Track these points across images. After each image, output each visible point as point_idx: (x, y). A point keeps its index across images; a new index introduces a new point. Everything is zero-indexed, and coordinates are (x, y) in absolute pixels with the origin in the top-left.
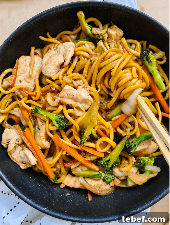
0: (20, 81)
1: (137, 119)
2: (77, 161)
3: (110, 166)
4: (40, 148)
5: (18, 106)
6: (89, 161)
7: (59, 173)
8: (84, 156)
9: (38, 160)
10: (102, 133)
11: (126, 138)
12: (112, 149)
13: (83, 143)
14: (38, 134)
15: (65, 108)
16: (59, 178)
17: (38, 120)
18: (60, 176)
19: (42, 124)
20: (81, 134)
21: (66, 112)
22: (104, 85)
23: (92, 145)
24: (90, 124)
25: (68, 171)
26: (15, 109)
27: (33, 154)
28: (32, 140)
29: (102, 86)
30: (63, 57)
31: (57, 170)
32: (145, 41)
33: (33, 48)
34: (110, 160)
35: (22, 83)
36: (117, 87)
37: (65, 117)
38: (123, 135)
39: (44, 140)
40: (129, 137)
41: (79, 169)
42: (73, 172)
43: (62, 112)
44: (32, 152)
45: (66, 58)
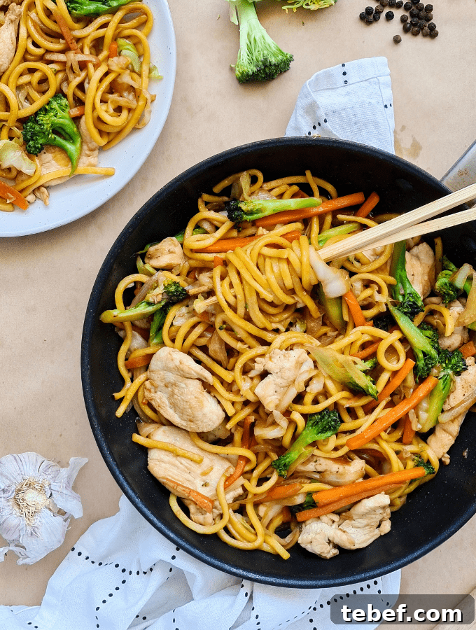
0: (205, 485)
1: (361, 273)
2: (407, 415)
3: (434, 353)
4: (361, 480)
5: (256, 505)
6: (414, 391)
7: (420, 457)
8: (400, 398)
9: (383, 490)
10: (369, 351)
11: (391, 308)
12: (404, 340)
13: (377, 392)
14: (332, 478)
15: (299, 407)
16: (429, 462)
17: (302, 468)
18: (425, 458)
19: (314, 464)
20: (357, 392)
21: (308, 408)
22: (273, 315)
23: (384, 377)
24: (346, 370)
25: (420, 440)
26: (261, 514)
27: (368, 497)
28: (341, 492)
29: (277, 319)
30: (190, 381)
31: (413, 460)
32: (200, 196)
33: (137, 438)
34: (424, 350)
35: (211, 483)
36: (292, 292)
37: (316, 414)
38: (385, 310)
39: (347, 467)
40: (390, 300)
41: (423, 415)
42: (426, 429)
43: (306, 416)
44: (364, 498)
45: (195, 374)
